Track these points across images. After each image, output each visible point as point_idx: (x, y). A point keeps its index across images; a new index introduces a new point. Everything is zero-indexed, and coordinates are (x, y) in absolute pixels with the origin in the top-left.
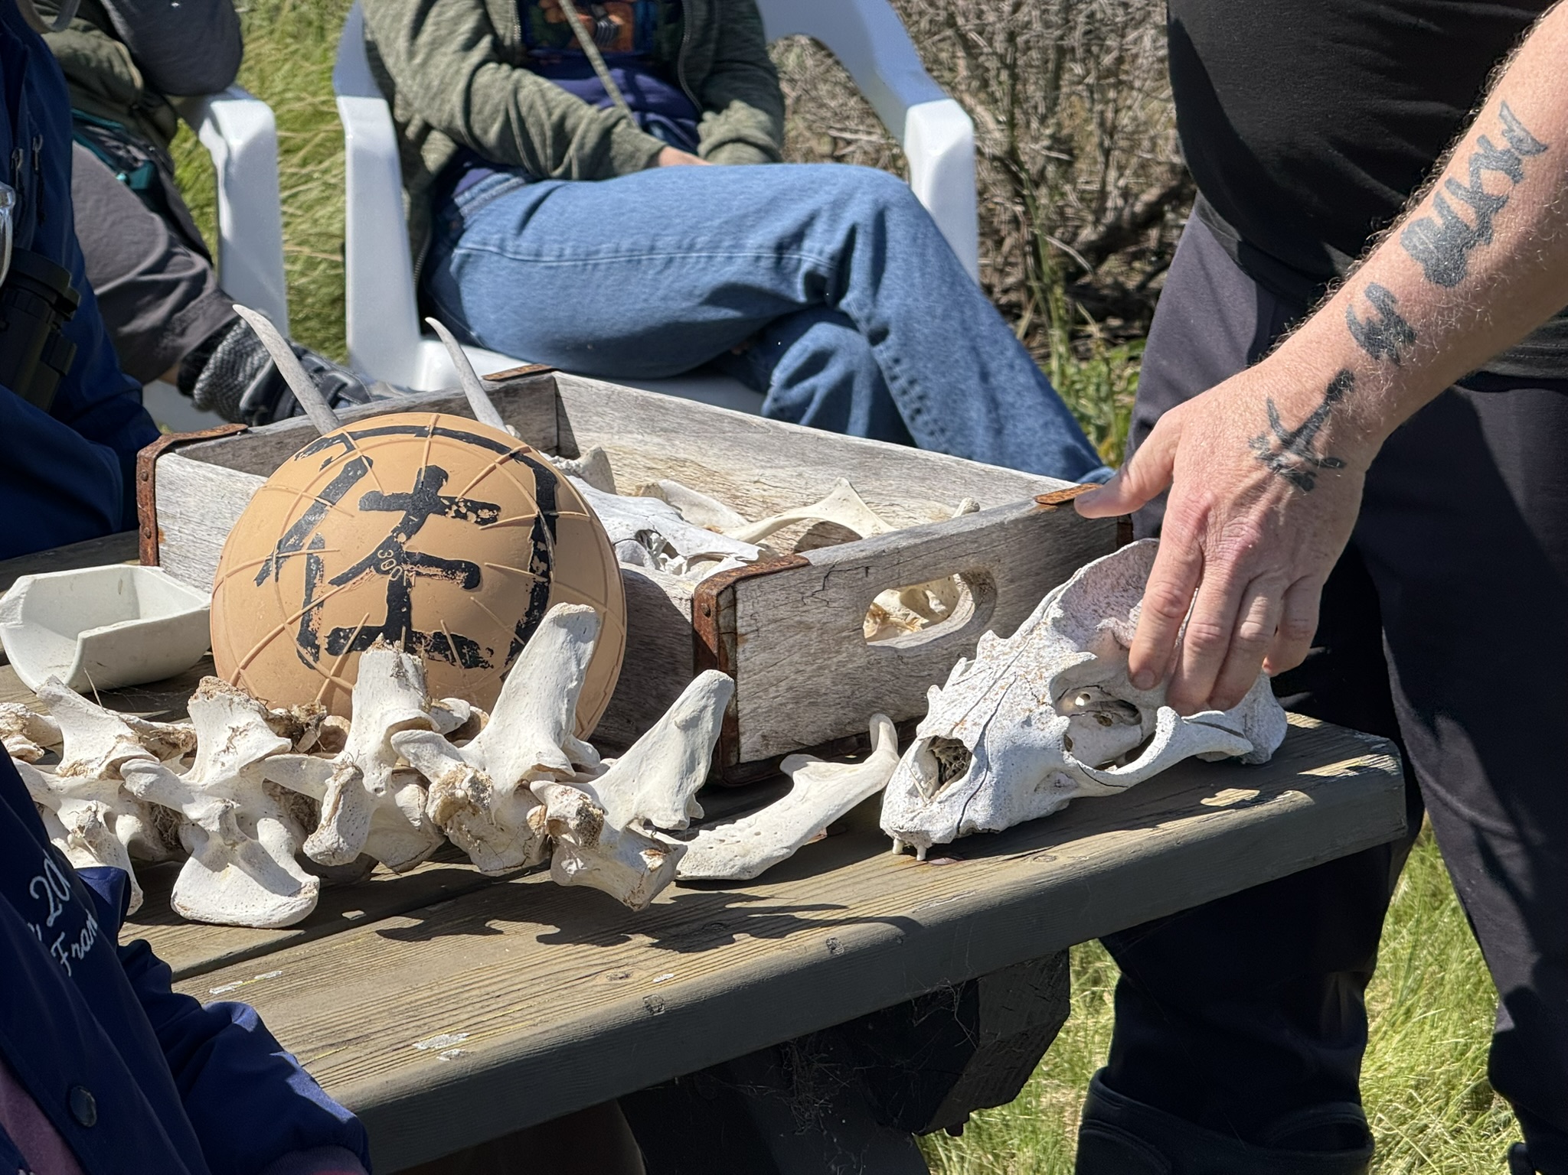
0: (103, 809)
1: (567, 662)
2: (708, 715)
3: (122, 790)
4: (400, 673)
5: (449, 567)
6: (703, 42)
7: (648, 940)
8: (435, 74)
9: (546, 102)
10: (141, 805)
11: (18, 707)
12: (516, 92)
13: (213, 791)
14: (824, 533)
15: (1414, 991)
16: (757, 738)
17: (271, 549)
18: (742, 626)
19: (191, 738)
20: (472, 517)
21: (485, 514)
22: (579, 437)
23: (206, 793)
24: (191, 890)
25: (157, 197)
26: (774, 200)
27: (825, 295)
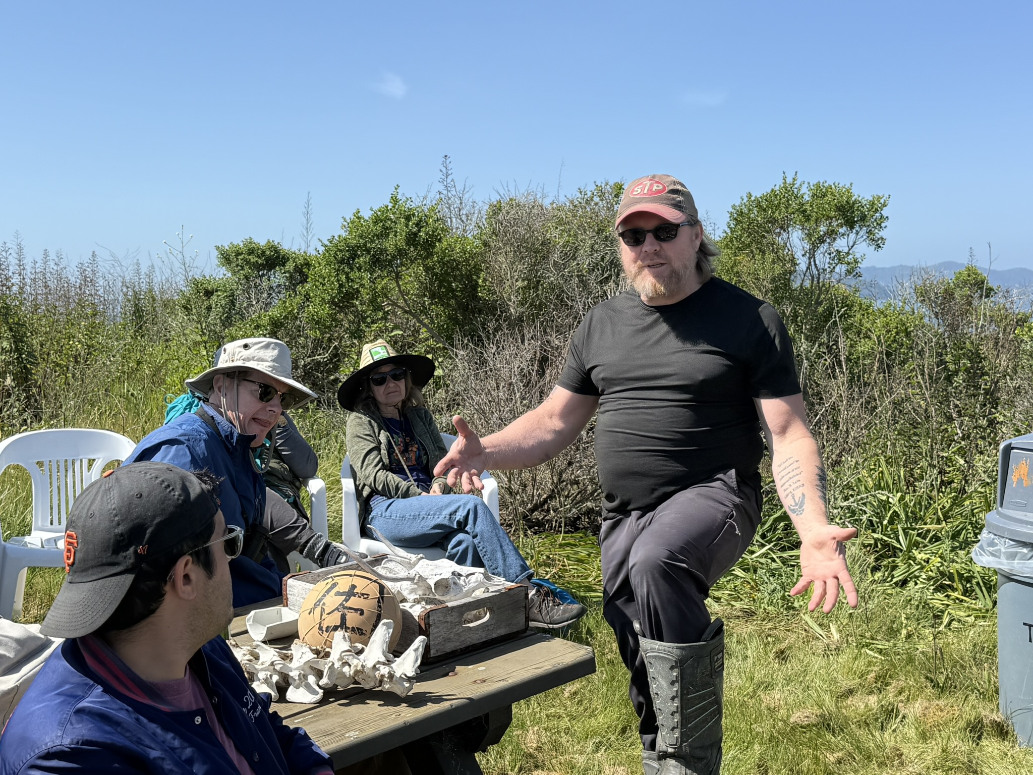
0: (269, 673)
1: (386, 634)
2: (421, 647)
3: (274, 668)
4: (344, 638)
5: (356, 610)
7: (406, 705)
8: (367, 473)
9: (394, 480)
10: (279, 672)
11: (249, 648)
12: (387, 477)
13: (296, 669)
17: (313, 606)
18: (431, 623)
19: (292, 654)
20: (362, 597)
21: (366, 596)
23: (295, 669)
24: (291, 694)
25: (296, 505)
26: (449, 503)
27: (462, 526)
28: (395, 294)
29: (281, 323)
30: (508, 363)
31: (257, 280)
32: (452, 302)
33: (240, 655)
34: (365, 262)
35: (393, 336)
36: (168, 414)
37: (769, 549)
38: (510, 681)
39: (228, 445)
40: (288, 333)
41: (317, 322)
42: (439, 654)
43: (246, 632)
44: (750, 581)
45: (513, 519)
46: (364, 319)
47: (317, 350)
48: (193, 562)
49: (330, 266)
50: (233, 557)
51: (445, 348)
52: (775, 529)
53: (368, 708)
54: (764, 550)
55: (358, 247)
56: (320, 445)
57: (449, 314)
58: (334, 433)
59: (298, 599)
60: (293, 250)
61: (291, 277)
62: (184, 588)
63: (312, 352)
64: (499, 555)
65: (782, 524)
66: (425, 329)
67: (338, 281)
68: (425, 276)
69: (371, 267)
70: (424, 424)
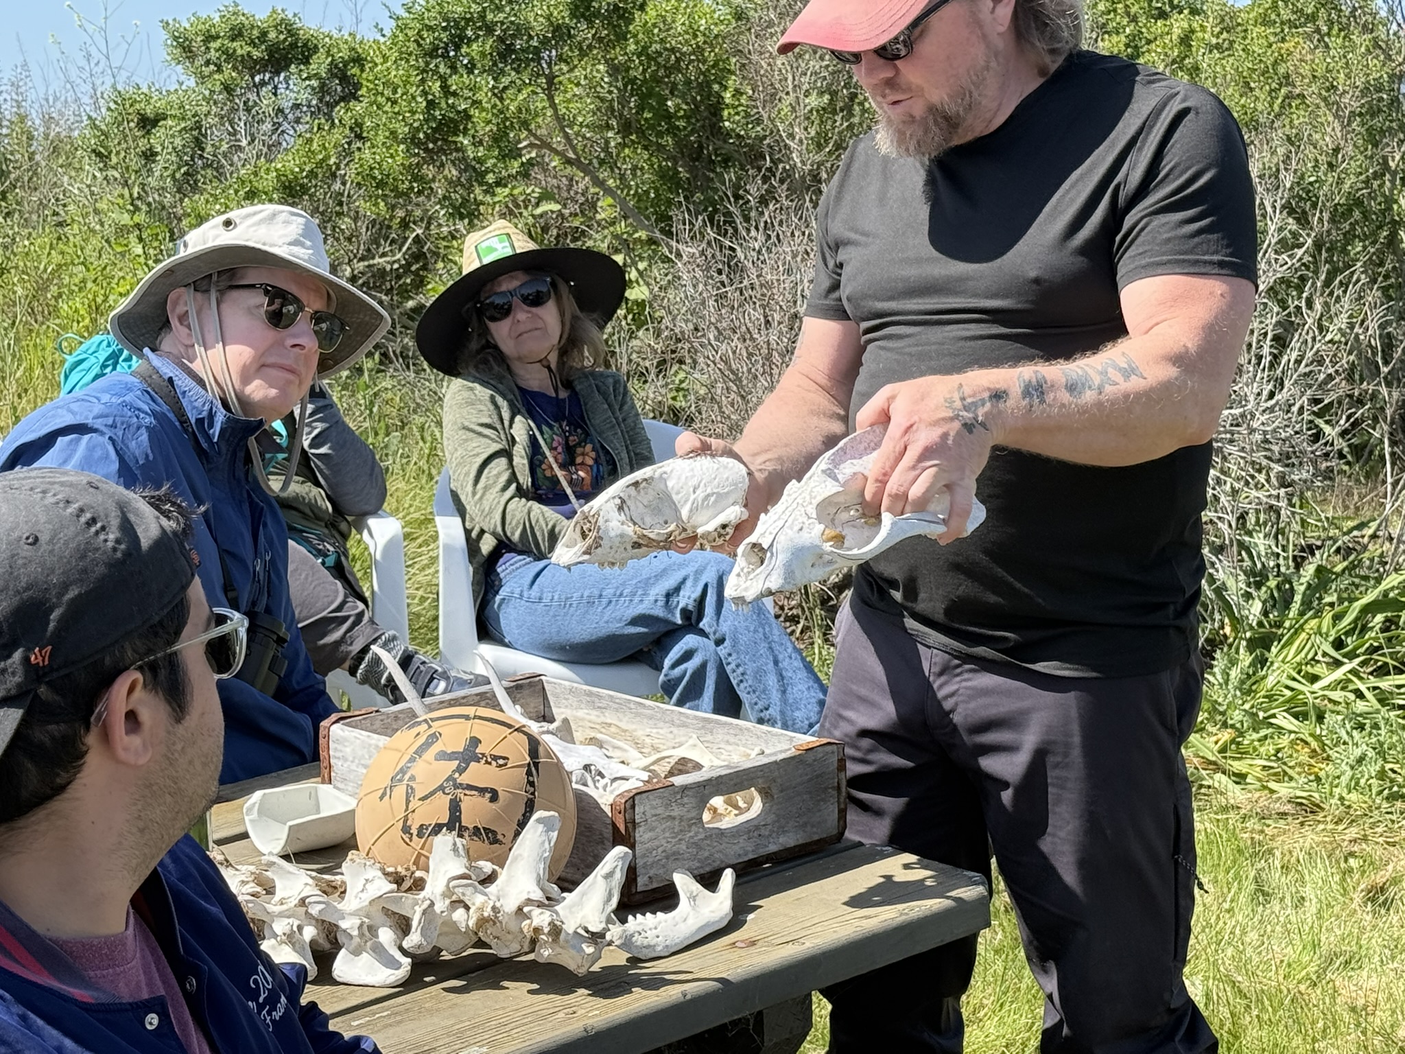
0: (296, 923)
1: (543, 842)
2: (618, 871)
3: (307, 912)
4: (455, 849)
5: (482, 791)
7: (587, 992)
8: (486, 504)
9: (545, 519)
10: (317, 920)
11: (252, 868)
12: (529, 514)
13: (354, 914)
14: (683, 766)
15: (1005, 993)
16: (646, 878)
17: (387, 782)
18: (638, 819)
19: (344, 883)
20: (494, 763)
21: (501, 762)
22: (555, 710)
23: (351, 914)
24: (343, 967)
25: (339, 571)
26: (665, 570)
27: (692, 620)
28: (544, 124)
29: (302, 186)
30: (789, 272)
31: (249, 95)
32: (668, 141)
33: (237, 881)
34: (483, 54)
35: (541, 216)
36: (66, 377)
37: (1350, 672)
38: (808, 944)
39: (202, 440)
40: (318, 208)
41: (380, 184)
42: (655, 885)
43: (244, 836)
44: (1309, 739)
45: (800, 605)
46: (480, 176)
47: (378, 245)
48: (145, 685)
49: (408, 61)
50: (225, 676)
51: (652, 241)
52: (1365, 629)
53: (508, 997)
54: (1339, 673)
55: (468, 21)
56: (386, 446)
57: (660, 166)
58: (418, 419)
59: (353, 767)
60: (325, 30)
61: (323, 90)
62: (126, 739)
63: (369, 250)
64: (772, 680)
65: (1379, 618)
66: (610, 200)
67: (425, 93)
68: (610, 84)
69: (495, 64)
70: (610, 406)
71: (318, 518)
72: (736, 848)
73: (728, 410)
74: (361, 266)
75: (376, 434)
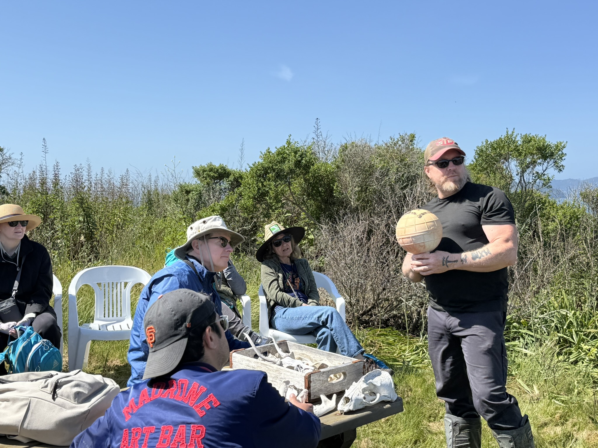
2: (305, 396)
6: (308, 288)
8: (272, 293)
9: (287, 297)
12: (283, 295)
14: (323, 366)
15: (406, 426)
16: (313, 396)
18: (311, 380)
22: (290, 350)
25: (234, 310)
26: (318, 311)
27: (324, 324)
28: (288, 194)
29: (226, 209)
30: (350, 233)
31: (213, 185)
32: (319, 198)
34: (272, 176)
35: (286, 217)
36: (167, 259)
39: (201, 277)
41: (246, 209)
42: (315, 398)
45: (352, 319)
46: (271, 207)
47: (245, 223)
49: (253, 178)
51: (315, 224)
55: (269, 168)
57: (317, 205)
58: (254, 269)
59: (238, 364)
60: (233, 169)
61: (232, 184)
62: (211, 343)
63: (242, 225)
64: (345, 341)
66: (304, 213)
67: (257, 186)
68: (305, 184)
69: (275, 179)
70: (304, 268)
71: (229, 296)
72: (337, 388)
73: (334, 268)
74: (240, 229)
75: (244, 272)
